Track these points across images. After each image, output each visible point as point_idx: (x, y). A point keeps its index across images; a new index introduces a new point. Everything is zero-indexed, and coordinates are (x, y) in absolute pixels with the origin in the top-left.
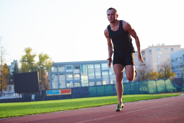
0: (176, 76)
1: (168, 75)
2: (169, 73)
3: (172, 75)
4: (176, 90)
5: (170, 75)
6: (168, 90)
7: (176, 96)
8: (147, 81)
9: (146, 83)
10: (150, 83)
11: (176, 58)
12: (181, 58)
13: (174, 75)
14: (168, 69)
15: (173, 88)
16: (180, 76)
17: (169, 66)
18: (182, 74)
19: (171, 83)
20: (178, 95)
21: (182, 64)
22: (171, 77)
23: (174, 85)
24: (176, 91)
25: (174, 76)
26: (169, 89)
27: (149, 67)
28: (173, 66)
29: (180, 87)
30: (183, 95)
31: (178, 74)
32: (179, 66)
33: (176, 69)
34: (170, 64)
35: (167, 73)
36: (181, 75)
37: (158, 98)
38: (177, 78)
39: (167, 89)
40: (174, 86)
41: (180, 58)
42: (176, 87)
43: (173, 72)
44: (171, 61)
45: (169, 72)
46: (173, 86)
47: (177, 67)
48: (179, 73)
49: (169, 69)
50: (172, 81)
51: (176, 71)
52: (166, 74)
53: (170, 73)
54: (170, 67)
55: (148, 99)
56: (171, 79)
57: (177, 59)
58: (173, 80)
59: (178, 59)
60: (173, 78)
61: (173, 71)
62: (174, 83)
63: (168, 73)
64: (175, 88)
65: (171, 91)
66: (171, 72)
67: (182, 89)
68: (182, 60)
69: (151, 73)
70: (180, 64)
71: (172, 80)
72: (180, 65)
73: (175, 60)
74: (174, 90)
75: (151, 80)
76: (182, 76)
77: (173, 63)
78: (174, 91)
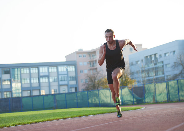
0: (135, 84)
1: (126, 82)
2: (127, 80)
3: (131, 83)
4: (135, 102)
5: (128, 82)
6: (126, 102)
7: (135, 109)
8: (99, 90)
9: (97, 93)
10: (102, 92)
11: (137, 60)
12: (142, 60)
13: (133, 82)
14: (125, 75)
15: (132, 100)
16: (140, 85)
17: (127, 71)
18: (143, 81)
19: (129, 93)
20: (138, 109)
21: (143, 69)
22: (130, 85)
23: (133, 95)
24: (135, 103)
25: (134, 84)
26: (126, 101)
27: (101, 73)
28: (133, 71)
29: (140, 98)
30: (144, 108)
31: (139, 82)
32: (139, 71)
33: (136, 75)
34: (128, 69)
35: (124, 79)
36: (142, 83)
37: (112, 113)
38: (137, 86)
39: (124, 101)
40: (133, 97)
42: (136, 98)
43: (132, 79)
44: (130, 65)
45: (126, 79)
46: (132, 97)
47: (137, 73)
48: (140, 80)
49: (127, 75)
50: (131, 91)
51: (136, 78)
52: (123, 81)
53: (128, 81)
54: (129, 72)
55: (98, 114)
56: (130, 88)
57: (137, 62)
58: (132, 89)
59: (139, 63)
60: (132, 86)
61: (131, 77)
62: (133, 93)
63: (125, 80)
64: (135, 100)
65: (129, 103)
66: (130, 78)
67: (144, 101)
68: (144, 63)
69: (104, 80)
70: (141, 68)
71: (131, 88)
72: (141, 70)
73: (134, 63)
74: (134, 102)
75: (104, 89)
76: (144, 85)
77: (132, 67)
78: (133, 104)
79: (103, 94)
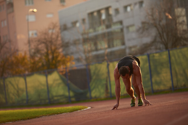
0: (72, 65)
1: (54, 62)
2: (57, 57)
3: (64, 63)
4: (73, 97)
5: (59, 61)
6: (56, 98)
7: (72, 111)
8: (5, 79)
9: (2, 83)
10: (10, 82)
12: (84, 20)
13: (68, 62)
14: (53, 48)
15: (67, 94)
16: (81, 65)
17: (57, 40)
18: (87, 59)
19: (60, 81)
20: (77, 110)
21: (86, 36)
22: (61, 68)
23: (67, 85)
24: (73, 99)
25: (69, 64)
26: (56, 96)
27: (7, 45)
28: (66, 41)
29: (82, 91)
30: (89, 108)
31: (78, 60)
32: (79, 40)
33: (72, 49)
34: (58, 37)
35: (50, 57)
36: (84, 62)
37: (28, 119)
38: (75, 68)
39: (53, 97)
40: (69, 89)
41: (81, 21)
42: (74, 91)
43: (65, 55)
44: (60, 29)
45: (55, 55)
46: (67, 88)
47: (75, 43)
48: (80, 57)
49: (56, 49)
50: (64, 77)
51: (72, 53)
52: (49, 60)
53: (59, 59)
54: (59, 42)
56: (62, 72)
57: (74, 23)
58: (65, 75)
59: (78, 25)
60: (66, 68)
61: (64, 53)
62: (69, 82)
63: (53, 58)
64: (72, 94)
65: (62, 101)
66: (62, 54)
67: (88, 95)
68: (87, 25)
69: (13, 59)
70: (82, 34)
71: (64, 73)
72: (81, 37)
73: (69, 25)
74: (70, 97)
75: (13, 76)
76: (88, 65)
77: (66, 32)
78: (69, 101)
79: (13, 85)
